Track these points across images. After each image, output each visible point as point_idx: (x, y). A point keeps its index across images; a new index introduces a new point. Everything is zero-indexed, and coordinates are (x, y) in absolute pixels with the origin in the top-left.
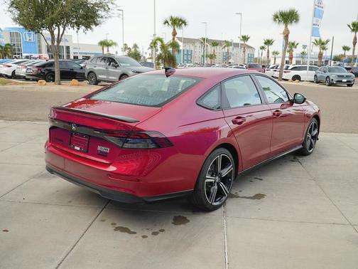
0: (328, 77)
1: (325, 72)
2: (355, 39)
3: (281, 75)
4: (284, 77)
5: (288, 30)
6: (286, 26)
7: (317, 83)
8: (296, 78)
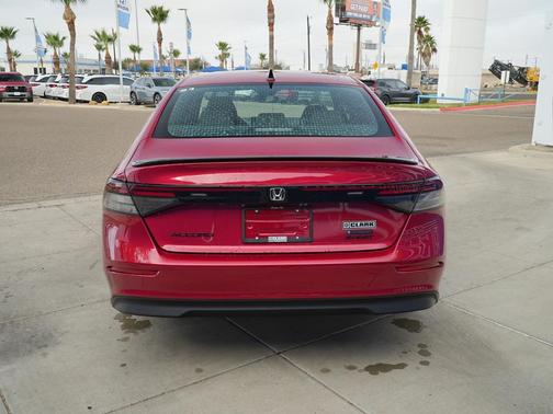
0: (157, 93)
1: (149, 86)
2: (160, 34)
3: (72, 94)
4: (78, 98)
5: (72, 13)
6: (68, 6)
7: (138, 103)
8: (99, 97)
